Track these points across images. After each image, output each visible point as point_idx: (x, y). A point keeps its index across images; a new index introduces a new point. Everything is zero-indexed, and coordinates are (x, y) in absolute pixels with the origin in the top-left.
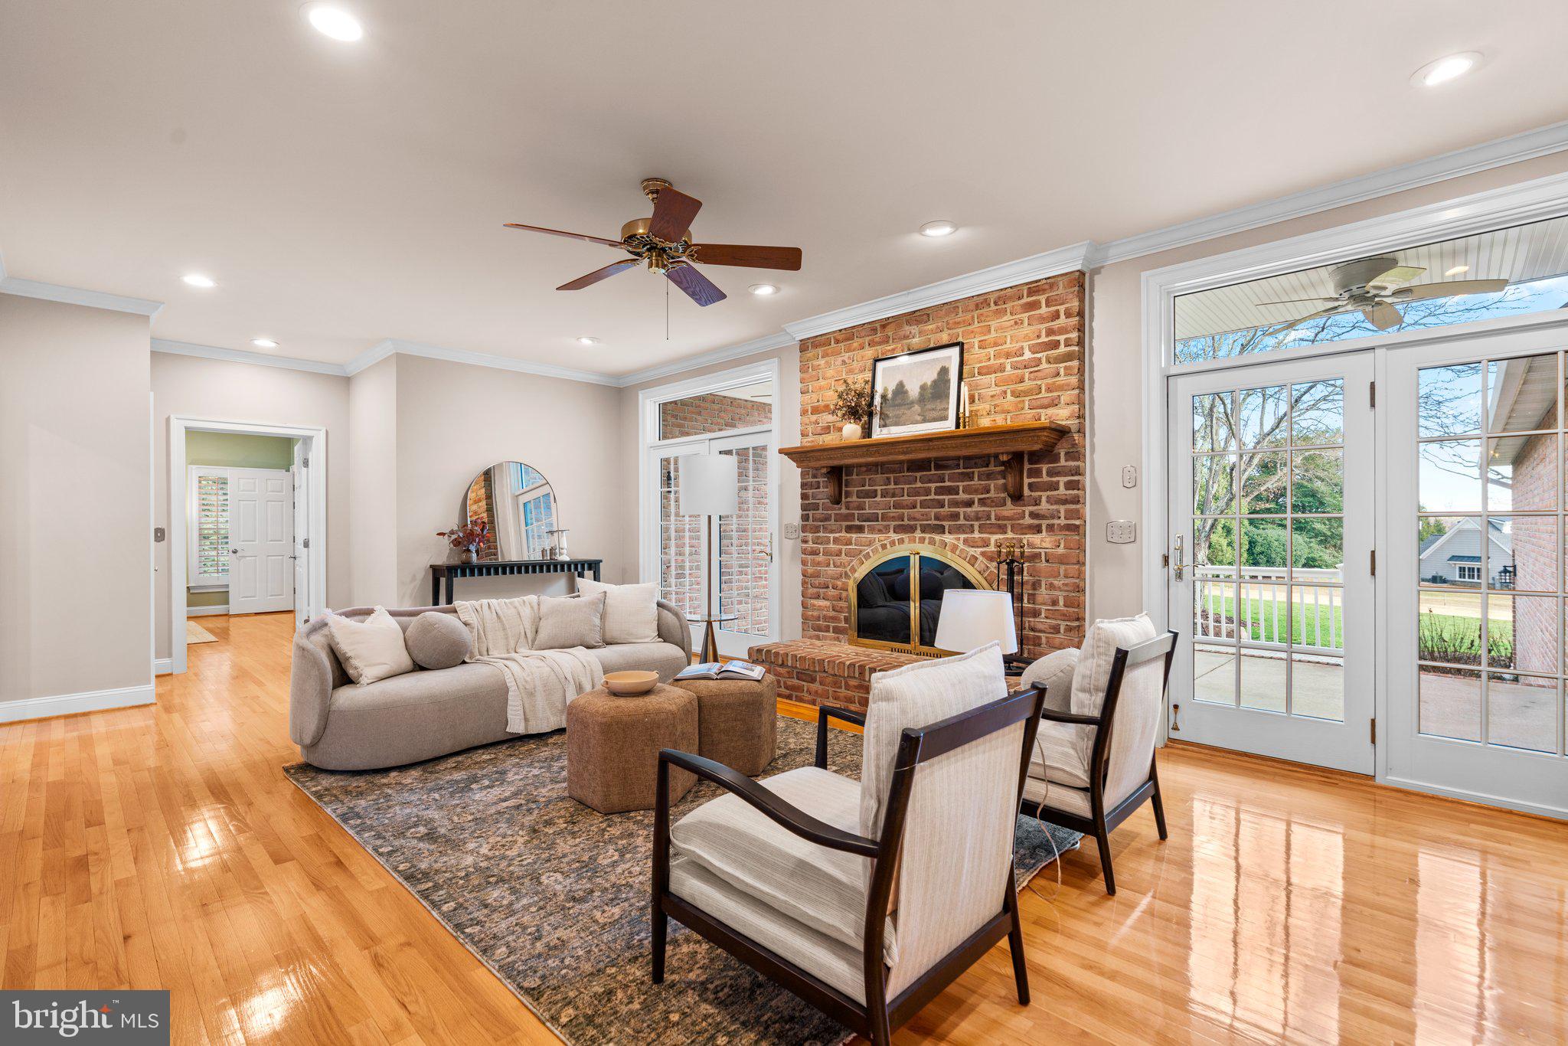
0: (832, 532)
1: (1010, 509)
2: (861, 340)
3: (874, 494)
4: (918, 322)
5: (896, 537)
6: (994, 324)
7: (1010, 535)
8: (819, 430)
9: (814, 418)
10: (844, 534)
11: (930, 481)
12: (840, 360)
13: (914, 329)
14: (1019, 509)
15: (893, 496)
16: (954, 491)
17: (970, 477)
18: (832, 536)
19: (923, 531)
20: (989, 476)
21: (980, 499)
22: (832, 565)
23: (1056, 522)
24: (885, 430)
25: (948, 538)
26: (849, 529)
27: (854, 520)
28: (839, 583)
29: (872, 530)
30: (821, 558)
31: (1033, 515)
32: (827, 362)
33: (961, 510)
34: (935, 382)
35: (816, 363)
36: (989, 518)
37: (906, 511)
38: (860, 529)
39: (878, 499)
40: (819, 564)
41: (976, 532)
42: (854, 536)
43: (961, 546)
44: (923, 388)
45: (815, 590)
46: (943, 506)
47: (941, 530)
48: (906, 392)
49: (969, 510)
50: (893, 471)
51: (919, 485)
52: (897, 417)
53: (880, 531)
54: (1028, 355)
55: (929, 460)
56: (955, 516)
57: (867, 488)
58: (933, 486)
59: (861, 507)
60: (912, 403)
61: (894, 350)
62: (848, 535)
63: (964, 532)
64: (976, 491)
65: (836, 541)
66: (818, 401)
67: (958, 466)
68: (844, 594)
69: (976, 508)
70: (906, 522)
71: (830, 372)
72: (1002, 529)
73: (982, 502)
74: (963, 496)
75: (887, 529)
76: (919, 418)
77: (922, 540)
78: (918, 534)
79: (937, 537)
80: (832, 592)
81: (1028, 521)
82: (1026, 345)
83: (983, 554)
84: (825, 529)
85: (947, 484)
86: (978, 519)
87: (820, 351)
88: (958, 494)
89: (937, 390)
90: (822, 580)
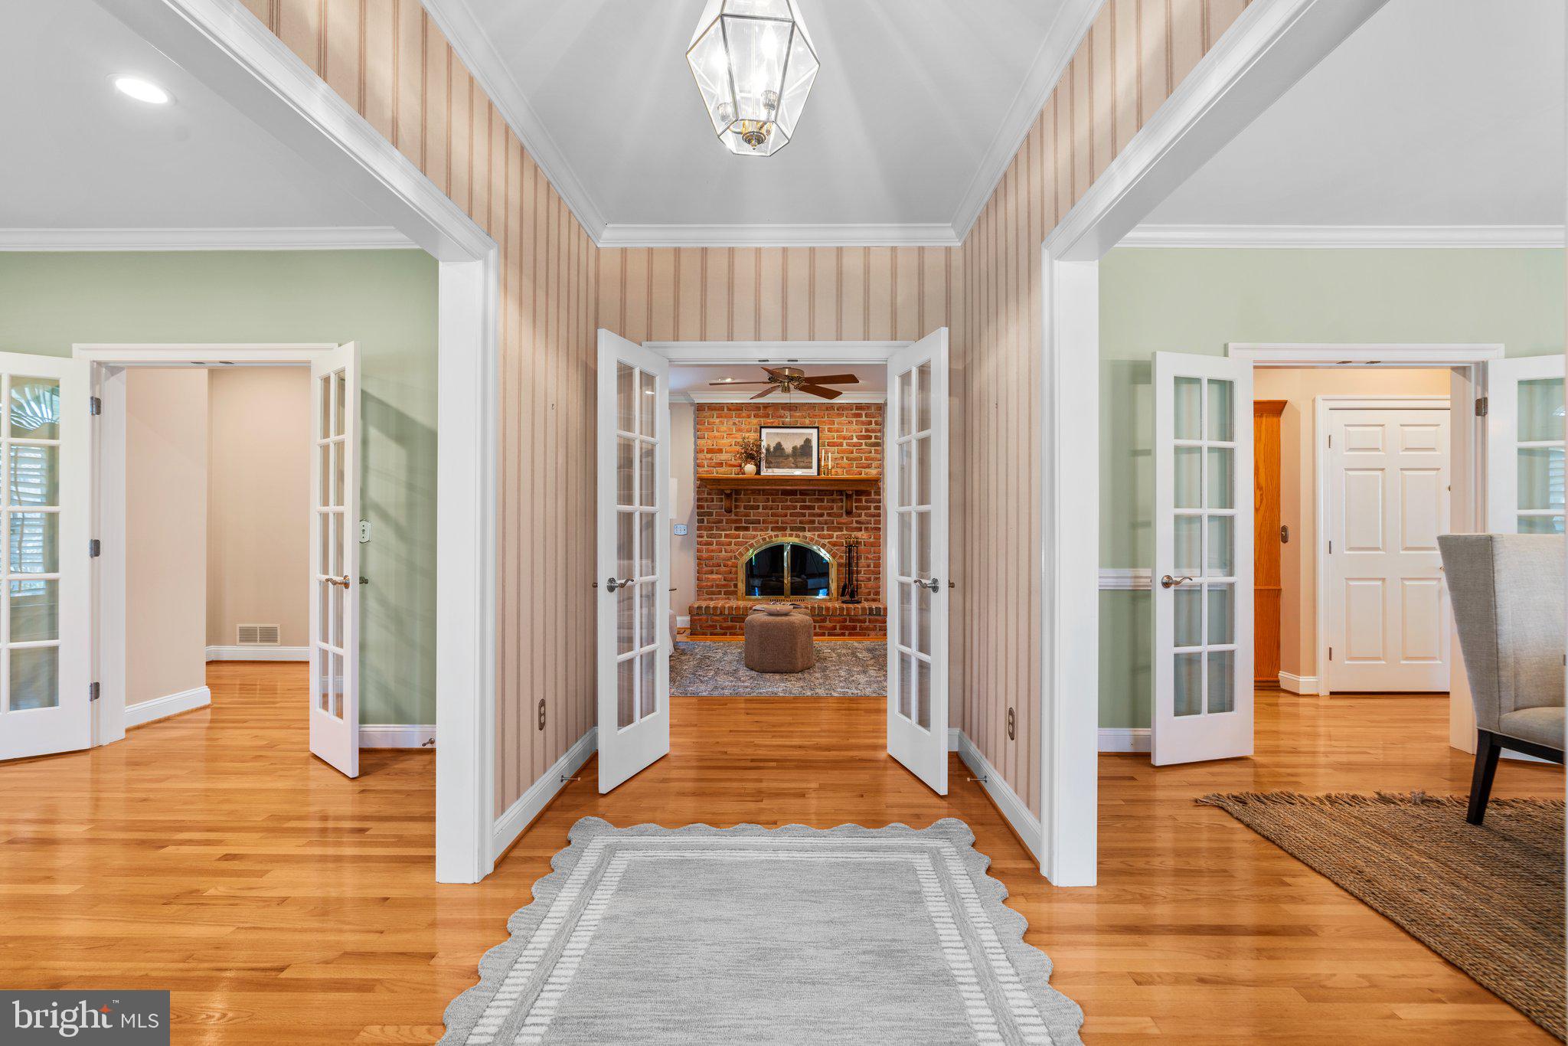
0: (724, 530)
1: (845, 519)
2: (748, 413)
3: (758, 507)
4: (790, 410)
5: (773, 533)
6: (837, 420)
7: (845, 532)
8: (713, 464)
9: (709, 456)
10: (733, 532)
11: (796, 502)
12: (731, 422)
13: (787, 413)
14: (850, 519)
15: (771, 509)
16: (812, 508)
17: (822, 501)
18: (723, 533)
19: (791, 530)
20: (833, 501)
21: (827, 513)
22: (723, 552)
23: (869, 526)
24: (770, 470)
25: (808, 534)
26: (737, 529)
27: (741, 523)
28: (730, 563)
29: (755, 529)
30: (714, 546)
31: (857, 522)
32: (721, 422)
33: (817, 519)
34: (802, 446)
35: (711, 420)
36: (833, 523)
37: (780, 519)
38: (747, 529)
39: (760, 510)
40: (712, 551)
41: (825, 531)
42: (742, 533)
43: (816, 538)
44: (795, 448)
45: (710, 568)
46: (805, 516)
47: (804, 529)
48: (783, 449)
49: (821, 518)
50: (772, 494)
51: (789, 503)
52: (778, 463)
53: (762, 530)
54: (855, 440)
55: (796, 491)
56: (813, 522)
57: (752, 503)
58: (798, 504)
59: (747, 515)
60: (788, 456)
61: (773, 423)
62: (737, 533)
63: (818, 531)
64: (826, 509)
65: (726, 536)
66: (713, 445)
67: (815, 494)
68: (734, 569)
69: (825, 517)
70: (780, 524)
71: (724, 428)
72: (841, 529)
73: (829, 515)
74: (817, 511)
75: (766, 529)
76: (793, 465)
77: (791, 535)
78: (788, 532)
79: (801, 534)
80: (723, 569)
81: (855, 525)
82: (854, 434)
83: (828, 542)
84: (718, 529)
85: (807, 504)
86: (826, 524)
87: (715, 413)
88: (814, 509)
89: (804, 451)
90: (715, 561)
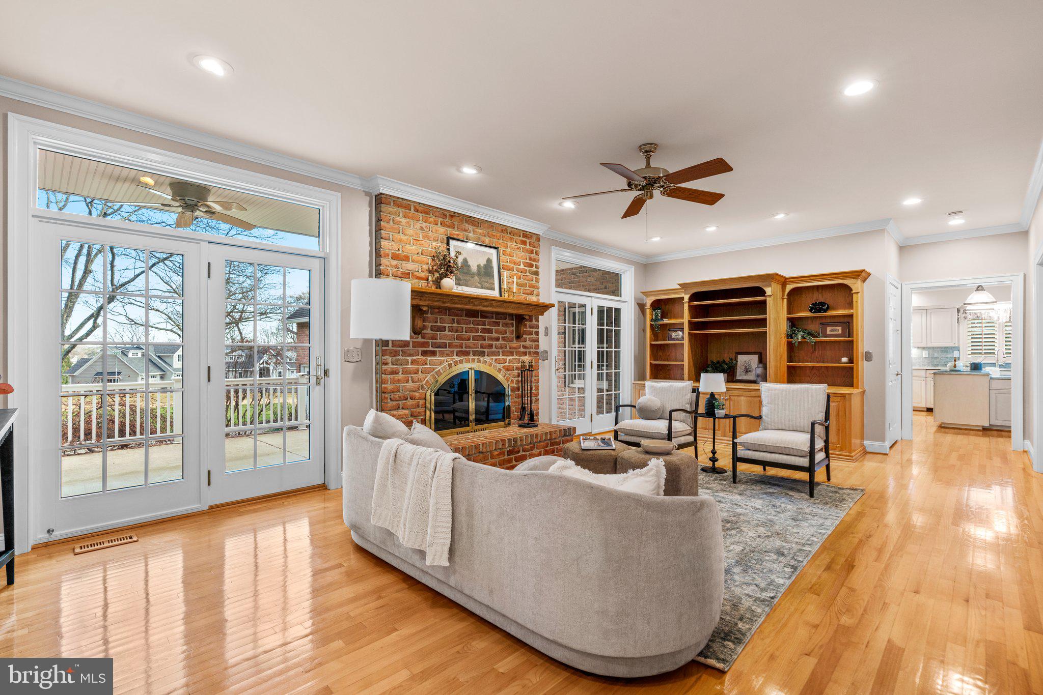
0: (410, 355)
1: (515, 344)
2: (436, 218)
3: (444, 329)
4: (473, 225)
5: (458, 359)
6: (510, 244)
7: (515, 357)
8: (399, 274)
9: (394, 262)
10: (420, 357)
11: (478, 324)
12: (418, 226)
13: (471, 228)
14: (518, 344)
15: (457, 331)
16: (490, 331)
17: (497, 324)
18: (410, 358)
19: (474, 355)
20: (506, 325)
21: (502, 337)
22: (410, 381)
23: (532, 350)
24: (460, 288)
25: (487, 359)
26: (424, 353)
27: (428, 347)
28: (417, 395)
29: (442, 354)
30: (400, 376)
31: (524, 347)
32: (407, 222)
33: (494, 343)
34: (485, 265)
35: (397, 219)
36: (506, 348)
37: (464, 342)
38: (433, 353)
39: (447, 332)
40: (399, 381)
41: (501, 355)
42: (429, 358)
43: (494, 363)
44: (479, 266)
45: (395, 403)
46: (485, 340)
47: (483, 354)
48: (469, 266)
49: (498, 342)
50: (457, 315)
51: (472, 326)
52: (466, 280)
53: (448, 355)
54: (522, 266)
55: (477, 311)
56: (491, 346)
57: (439, 324)
58: (480, 327)
59: (434, 338)
60: (473, 274)
61: (458, 235)
62: (424, 358)
63: (495, 356)
64: (501, 333)
65: (413, 362)
66: (399, 250)
67: (492, 318)
68: (422, 402)
69: (501, 342)
70: (464, 349)
71: (410, 231)
72: (512, 354)
73: (504, 339)
74: (494, 335)
75: (452, 353)
76: (479, 285)
77: (473, 360)
78: (471, 357)
79: (482, 359)
80: (410, 402)
81: (522, 350)
82: (522, 261)
83: (504, 367)
84: (404, 353)
85: (487, 327)
86: (501, 348)
87: (401, 210)
88: (492, 333)
89: (486, 271)
90: (401, 394)
